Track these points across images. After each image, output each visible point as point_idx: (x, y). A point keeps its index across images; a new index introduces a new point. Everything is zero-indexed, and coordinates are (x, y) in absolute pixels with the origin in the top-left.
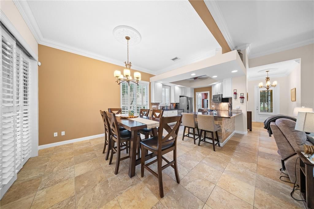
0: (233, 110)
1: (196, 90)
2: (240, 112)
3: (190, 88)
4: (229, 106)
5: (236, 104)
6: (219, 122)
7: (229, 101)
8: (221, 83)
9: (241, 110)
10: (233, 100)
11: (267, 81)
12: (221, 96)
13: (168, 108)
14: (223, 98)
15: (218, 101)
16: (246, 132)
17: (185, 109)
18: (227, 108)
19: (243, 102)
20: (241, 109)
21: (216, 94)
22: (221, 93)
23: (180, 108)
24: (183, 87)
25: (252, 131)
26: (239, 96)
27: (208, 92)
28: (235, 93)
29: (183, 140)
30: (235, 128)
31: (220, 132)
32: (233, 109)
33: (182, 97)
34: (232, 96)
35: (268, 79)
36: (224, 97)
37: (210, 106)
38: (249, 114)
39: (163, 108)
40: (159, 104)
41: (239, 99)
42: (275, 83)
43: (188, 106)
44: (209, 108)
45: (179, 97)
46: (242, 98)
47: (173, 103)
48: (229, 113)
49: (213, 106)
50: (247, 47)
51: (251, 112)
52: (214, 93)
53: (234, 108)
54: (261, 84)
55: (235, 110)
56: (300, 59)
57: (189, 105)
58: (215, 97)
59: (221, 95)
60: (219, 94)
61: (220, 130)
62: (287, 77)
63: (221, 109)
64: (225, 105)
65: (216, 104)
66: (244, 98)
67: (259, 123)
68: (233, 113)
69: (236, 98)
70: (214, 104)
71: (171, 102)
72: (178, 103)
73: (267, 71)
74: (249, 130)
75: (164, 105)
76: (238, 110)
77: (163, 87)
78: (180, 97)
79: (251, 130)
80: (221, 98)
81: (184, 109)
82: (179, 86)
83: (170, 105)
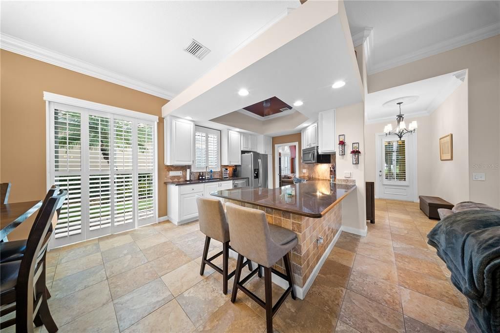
0: (338, 180)
1: (276, 140)
2: (351, 184)
3: (263, 136)
4: (331, 171)
5: (345, 168)
6: (293, 223)
7: (332, 160)
8: (316, 124)
9: (354, 181)
10: (338, 157)
11: (399, 122)
12: (316, 151)
13: (216, 176)
14: (319, 154)
15: (310, 160)
16: (363, 230)
17: (250, 177)
18: (327, 175)
19: (357, 163)
20: (353, 179)
21: (308, 147)
22: (315, 145)
23: (243, 176)
24: (251, 135)
25: (374, 223)
26: (349, 149)
27: (296, 144)
28: (342, 143)
29: (202, 274)
30: (342, 221)
31: (295, 253)
32: (338, 177)
33: (246, 154)
34: (337, 149)
35: (400, 117)
36: (320, 152)
37: (300, 172)
38: (370, 187)
39: (199, 177)
40: (189, 167)
41: (349, 156)
42: (413, 125)
43: (256, 171)
44: (297, 175)
45: (240, 152)
46: (356, 152)
47: (228, 166)
48: (331, 186)
49: (305, 171)
50: (366, 38)
51: (374, 183)
52: (304, 147)
53: (340, 176)
54: (388, 128)
55: (341, 180)
56: (467, 71)
57: (258, 170)
58: (306, 152)
59: (316, 148)
60: (313, 146)
61: (297, 249)
62: (429, 117)
63: (317, 177)
64: (323, 169)
65: (309, 166)
66: (359, 152)
67: (385, 200)
68: (337, 186)
69: (343, 154)
70: (306, 166)
71: (222, 164)
72: (239, 166)
73: (399, 104)
74: (369, 221)
75: (205, 171)
76: (348, 180)
77: (196, 130)
78: (243, 152)
79: (372, 222)
80: (316, 154)
81: (248, 178)
82: (238, 130)
83: (220, 170)
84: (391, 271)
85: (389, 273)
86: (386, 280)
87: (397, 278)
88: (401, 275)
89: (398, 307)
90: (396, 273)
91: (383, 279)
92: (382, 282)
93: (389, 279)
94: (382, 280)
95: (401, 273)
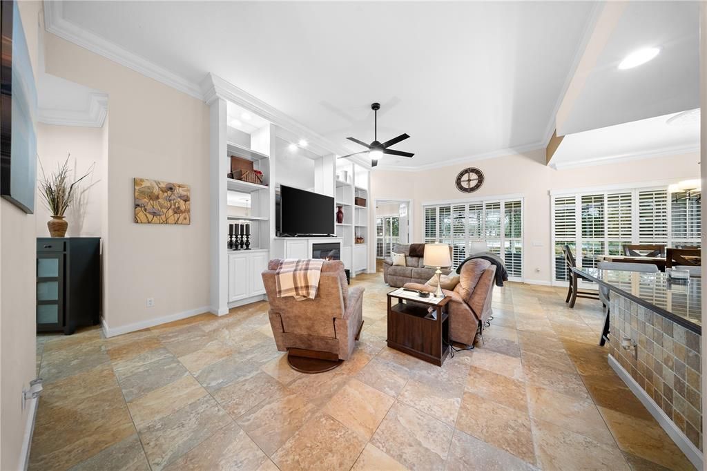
84: (536, 402)
85: (538, 398)
86: (540, 388)
87: (527, 391)
88: (521, 397)
89: (525, 363)
90: (529, 401)
91: (543, 389)
92: (544, 384)
93: (537, 389)
94: (544, 387)
95: (522, 399)
